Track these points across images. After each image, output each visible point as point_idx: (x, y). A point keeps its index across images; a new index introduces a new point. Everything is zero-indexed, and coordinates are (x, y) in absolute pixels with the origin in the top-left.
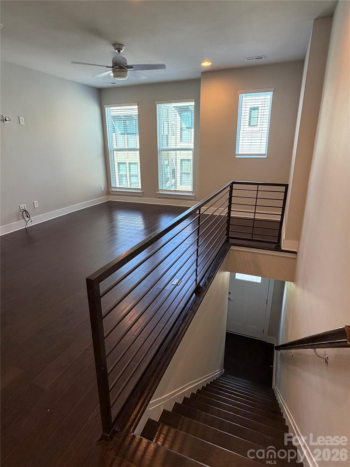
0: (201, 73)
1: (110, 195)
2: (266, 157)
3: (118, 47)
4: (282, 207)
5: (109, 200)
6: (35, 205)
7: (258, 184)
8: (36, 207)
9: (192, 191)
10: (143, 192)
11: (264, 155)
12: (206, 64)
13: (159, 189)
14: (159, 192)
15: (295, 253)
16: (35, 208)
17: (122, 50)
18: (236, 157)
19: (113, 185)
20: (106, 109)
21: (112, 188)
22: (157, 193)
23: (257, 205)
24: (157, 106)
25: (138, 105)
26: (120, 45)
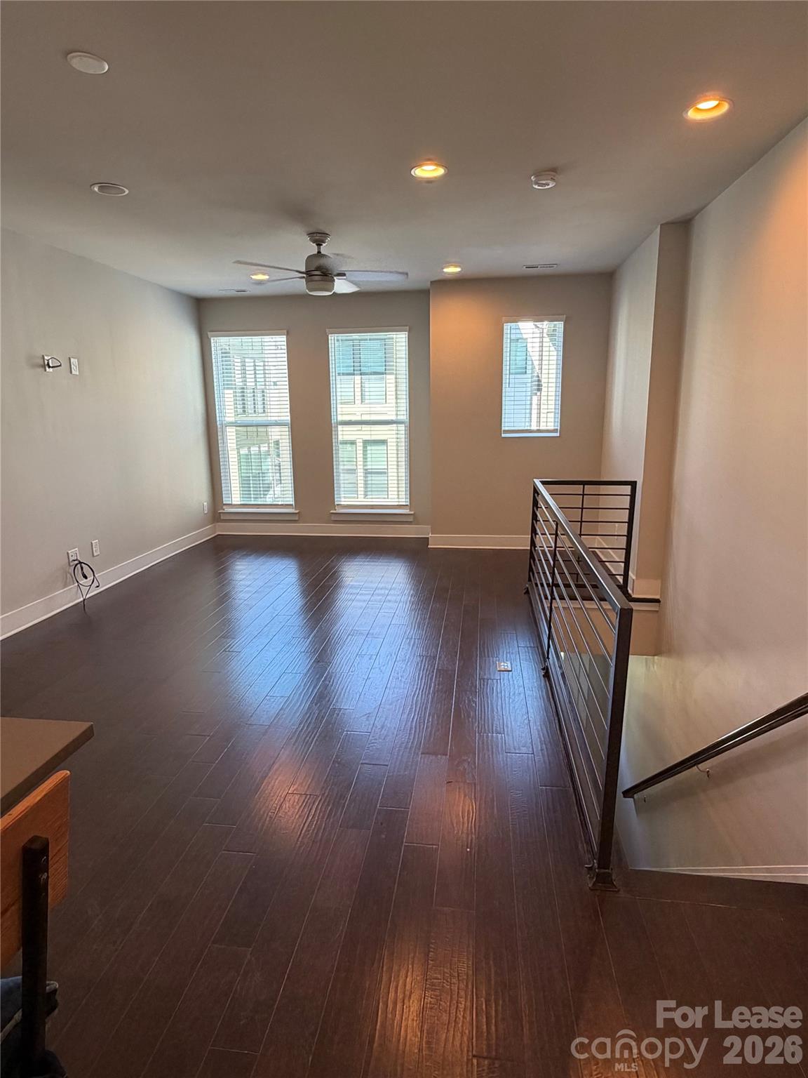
0: (429, 283)
1: (218, 522)
2: (558, 434)
3: (318, 238)
4: (627, 521)
5: (216, 535)
6: (94, 549)
7: (584, 483)
8: (95, 554)
9: (408, 503)
10: (298, 513)
11: (555, 431)
12: (452, 270)
13: (336, 503)
14: (335, 510)
15: (657, 601)
16: (93, 556)
17: (324, 243)
18: (503, 435)
19: (227, 499)
20: (212, 341)
21: (224, 507)
22: (332, 512)
23: (583, 520)
24: (330, 338)
25: (288, 334)
26: (323, 235)
